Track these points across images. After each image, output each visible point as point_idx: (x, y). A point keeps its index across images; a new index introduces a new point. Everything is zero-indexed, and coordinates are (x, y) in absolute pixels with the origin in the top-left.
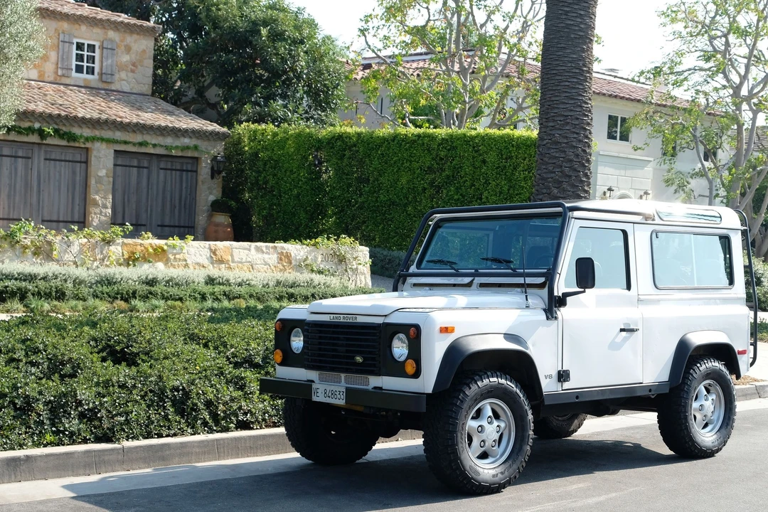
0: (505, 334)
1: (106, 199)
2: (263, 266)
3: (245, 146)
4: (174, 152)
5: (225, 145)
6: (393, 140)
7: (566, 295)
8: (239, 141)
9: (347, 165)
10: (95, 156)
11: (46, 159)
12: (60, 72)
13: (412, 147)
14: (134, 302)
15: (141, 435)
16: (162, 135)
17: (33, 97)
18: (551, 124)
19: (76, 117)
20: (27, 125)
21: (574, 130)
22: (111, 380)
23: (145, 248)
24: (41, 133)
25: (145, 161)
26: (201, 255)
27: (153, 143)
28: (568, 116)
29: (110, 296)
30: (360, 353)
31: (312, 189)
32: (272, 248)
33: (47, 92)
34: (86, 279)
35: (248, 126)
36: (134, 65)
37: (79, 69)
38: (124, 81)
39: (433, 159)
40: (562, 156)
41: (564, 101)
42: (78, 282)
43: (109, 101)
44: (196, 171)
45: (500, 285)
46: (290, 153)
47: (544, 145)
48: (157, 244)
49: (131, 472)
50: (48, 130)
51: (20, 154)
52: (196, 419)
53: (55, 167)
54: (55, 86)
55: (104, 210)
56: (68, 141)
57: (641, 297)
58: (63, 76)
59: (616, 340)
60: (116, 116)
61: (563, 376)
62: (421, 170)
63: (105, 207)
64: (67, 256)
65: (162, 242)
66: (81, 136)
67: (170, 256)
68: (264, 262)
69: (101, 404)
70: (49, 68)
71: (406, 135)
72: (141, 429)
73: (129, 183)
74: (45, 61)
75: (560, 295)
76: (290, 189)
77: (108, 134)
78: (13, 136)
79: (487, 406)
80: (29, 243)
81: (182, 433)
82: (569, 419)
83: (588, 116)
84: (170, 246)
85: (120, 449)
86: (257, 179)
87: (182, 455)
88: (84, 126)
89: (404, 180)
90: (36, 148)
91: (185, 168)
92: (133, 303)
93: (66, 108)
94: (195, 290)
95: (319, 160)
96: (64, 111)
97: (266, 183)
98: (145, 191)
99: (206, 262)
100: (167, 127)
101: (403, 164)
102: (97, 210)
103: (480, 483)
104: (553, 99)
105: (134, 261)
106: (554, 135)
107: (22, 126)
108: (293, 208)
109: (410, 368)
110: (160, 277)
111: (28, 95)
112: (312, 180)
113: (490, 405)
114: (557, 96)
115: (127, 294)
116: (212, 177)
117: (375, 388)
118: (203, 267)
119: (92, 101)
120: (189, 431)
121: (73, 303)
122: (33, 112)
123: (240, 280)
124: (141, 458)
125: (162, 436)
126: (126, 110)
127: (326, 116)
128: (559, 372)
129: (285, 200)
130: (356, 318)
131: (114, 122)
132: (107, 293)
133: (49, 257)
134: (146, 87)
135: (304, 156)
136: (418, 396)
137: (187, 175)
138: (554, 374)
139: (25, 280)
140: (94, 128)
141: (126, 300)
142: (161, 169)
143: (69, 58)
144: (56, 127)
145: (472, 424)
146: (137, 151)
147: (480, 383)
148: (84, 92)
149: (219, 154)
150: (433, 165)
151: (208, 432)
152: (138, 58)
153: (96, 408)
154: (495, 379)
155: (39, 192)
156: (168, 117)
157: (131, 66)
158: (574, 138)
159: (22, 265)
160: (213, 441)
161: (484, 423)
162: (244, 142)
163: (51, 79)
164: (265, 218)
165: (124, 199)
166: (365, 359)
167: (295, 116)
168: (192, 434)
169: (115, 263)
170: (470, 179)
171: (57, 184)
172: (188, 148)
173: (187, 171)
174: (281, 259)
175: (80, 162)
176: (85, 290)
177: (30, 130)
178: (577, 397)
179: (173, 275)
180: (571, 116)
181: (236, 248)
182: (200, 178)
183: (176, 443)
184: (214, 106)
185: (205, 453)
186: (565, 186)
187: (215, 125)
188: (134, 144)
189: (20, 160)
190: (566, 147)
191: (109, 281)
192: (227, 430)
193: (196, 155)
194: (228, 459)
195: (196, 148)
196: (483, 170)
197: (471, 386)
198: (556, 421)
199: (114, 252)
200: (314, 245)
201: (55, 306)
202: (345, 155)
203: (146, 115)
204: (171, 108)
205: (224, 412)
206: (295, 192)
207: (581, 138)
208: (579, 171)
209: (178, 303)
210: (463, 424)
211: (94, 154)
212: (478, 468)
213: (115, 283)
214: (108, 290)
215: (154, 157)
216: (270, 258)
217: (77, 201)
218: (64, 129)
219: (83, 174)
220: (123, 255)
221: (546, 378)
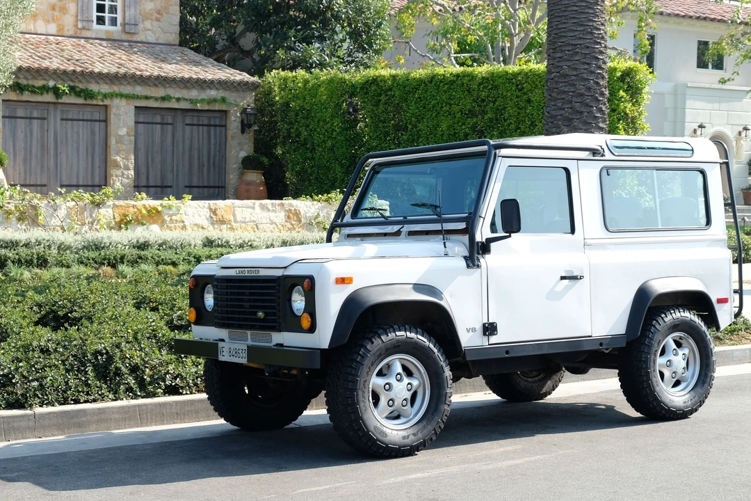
0: (415, 284)
1: (127, 159)
2: (269, 225)
3: (276, 96)
4: (199, 106)
5: (256, 96)
6: (431, 82)
7: (490, 241)
8: (270, 91)
9: (383, 112)
10: (115, 114)
11: (62, 119)
12: (80, 25)
13: (451, 89)
14: (122, 267)
15: (56, 400)
16: (186, 87)
17: (49, 54)
18: (559, 55)
19: (92, 73)
20: (40, 83)
21: (584, 60)
22: (31, 344)
23: (138, 209)
24: (56, 91)
25: (169, 117)
26: (200, 216)
27: (176, 96)
28: (577, 45)
29: (96, 262)
30: (262, 308)
31: (347, 140)
32: (279, 205)
33: (65, 48)
34: (72, 244)
35: (278, 74)
36: (159, 12)
37: (101, 20)
38: (149, 31)
39: (474, 101)
40: (571, 90)
41: (571, 28)
42: (62, 248)
43: (131, 54)
44: (225, 126)
45: (427, 233)
46: (323, 101)
47: (552, 79)
48: (152, 205)
49: (44, 439)
50: (63, 88)
51: (35, 115)
52: (119, 384)
53: (72, 127)
54: (74, 40)
55: (126, 172)
56: (85, 99)
57: (588, 242)
58: (84, 28)
59: (556, 289)
60: (136, 69)
61: (489, 329)
62: (462, 113)
63: (127, 168)
64: (53, 220)
65: (156, 203)
66: (99, 93)
67: (166, 217)
68: (271, 220)
69: (17, 369)
70: (68, 21)
71: (444, 75)
72: (58, 395)
73: (153, 141)
74: (64, 14)
75: (484, 240)
76: (324, 141)
77: (127, 89)
78: (27, 96)
79: (397, 362)
80: (13, 208)
81: (102, 398)
82: (540, 380)
83: (600, 43)
84: (165, 206)
85: (31, 415)
86: (288, 130)
87: (99, 421)
88: (101, 82)
89: (444, 126)
90: (51, 108)
91: (212, 123)
92: (120, 268)
93: (83, 63)
94: (189, 254)
95: (353, 108)
96: (80, 67)
97: (298, 135)
98: (170, 149)
99: (206, 223)
100: (190, 79)
101: (442, 107)
102: (119, 173)
103: (387, 445)
104: (560, 26)
105: (126, 224)
106: (562, 67)
107: (36, 85)
108: (328, 161)
109: (306, 323)
110: (152, 239)
111: (44, 52)
112: (347, 129)
113: (400, 362)
114: (565, 23)
115: (115, 259)
116: (243, 132)
117: (277, 345)
118: (203, 228)
119: (112, 54)
120: (111, 396)
121: (55, 270)
122: (47, 69)
123: (241, 241)
124: (54, 425)
125: (80, 403)
126: (149, 62)
127: (369, 58)
128: (484, 325)
129: (318, 154)
130: (258, 271)
131: (133, 76)
132: (93, 259)
133: (34, 222)
134: (173, 35)
135: (338, 104)
136: (312, 351)
137: (215, 131)
138: (479, 327)
139: (6, 247)
140: (113, 83)
141: (114, 266)
142: (187, 125)
143: (89, 9)
144: (72, 84)
145: (376, 382)
146: (160, 106)
147: (384, 338)
148: (106, 45)
149: (248, 106)
150: (474, 107)
151: (132, 398)
152: (163, 4)
153: (11, 373)
154: (402, 333)
155: (57, 154)
156: (194, 68)
157: (155, 15)
158: (585, 69)
159: (6, 232)
160: (134, 406)
161: (393, 381)
162: (275, 91)
163: (71, 33)
164: (298, 173)
165: (148, 159)
166: (266, 314)
167: (333, 60)
168: (113, 400)
169: (105, 226)
170: (515, 122)
171: (75, 145)
172: (215, 100)
173: (215, 126)
174: (289, 217)
175: (99, 121)
176: (69, 257)
177: (44, 89)
178: (507, 352)
179: (166, 238)
180: (580, 44)
181: (239, 207)
182: (230, 133)
183: (93, 409)
184: (248, 53)
185: (125, 419)
186: (575, 124)
187: (245, 74)
188: (156, 99)
189: (35, 121)
190: (576, 80)
191: (97, 247)
192: (154, 395)
193: (224, 108)
194: (152, 425)
195: (223, 100)
196: (528, 111)
197: (374, 340)
198: (524, 382)
199: (104, 215)
200: (326, 201)
201: (36, 274)
202: (380, 101)
203: (169, 67)
204: (198, 57)
205: (152, 377)
206: (329, 143)
207: (592, 69)
208: (592, 107)
209: (170, 268)
210: (365, 381)
211: (113, 111)
212: (385, 429)
213: (103, 248)
214: (93, 256)
215: (179, 112)
216: (276, 217)
217: (97, 163)
218: (81, 86)
219: (103, 134)
220: (114, 218)
221: (468, 332)
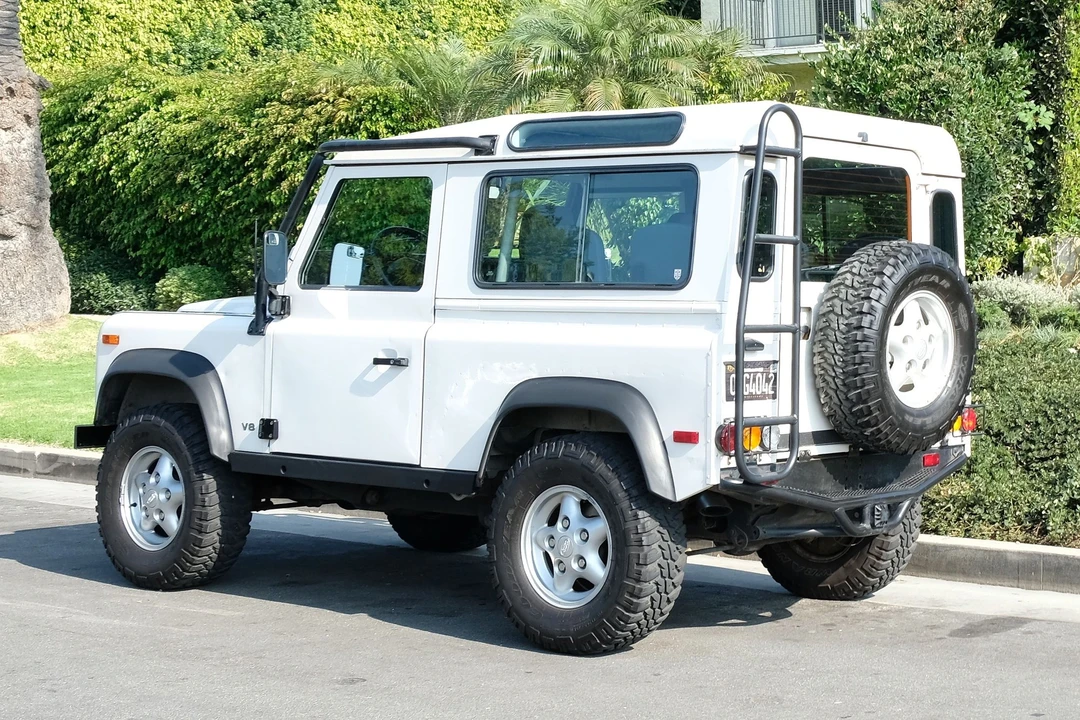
57: (439, 303)
59: (367, 379)
128: (260, 421)
178: (284, 469)
221: (245, 429)
